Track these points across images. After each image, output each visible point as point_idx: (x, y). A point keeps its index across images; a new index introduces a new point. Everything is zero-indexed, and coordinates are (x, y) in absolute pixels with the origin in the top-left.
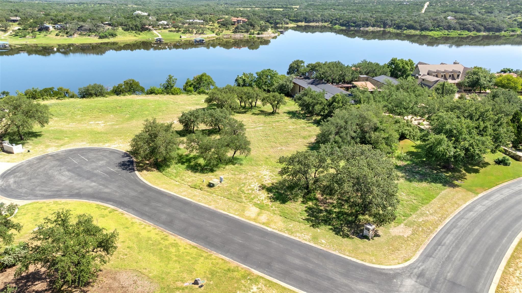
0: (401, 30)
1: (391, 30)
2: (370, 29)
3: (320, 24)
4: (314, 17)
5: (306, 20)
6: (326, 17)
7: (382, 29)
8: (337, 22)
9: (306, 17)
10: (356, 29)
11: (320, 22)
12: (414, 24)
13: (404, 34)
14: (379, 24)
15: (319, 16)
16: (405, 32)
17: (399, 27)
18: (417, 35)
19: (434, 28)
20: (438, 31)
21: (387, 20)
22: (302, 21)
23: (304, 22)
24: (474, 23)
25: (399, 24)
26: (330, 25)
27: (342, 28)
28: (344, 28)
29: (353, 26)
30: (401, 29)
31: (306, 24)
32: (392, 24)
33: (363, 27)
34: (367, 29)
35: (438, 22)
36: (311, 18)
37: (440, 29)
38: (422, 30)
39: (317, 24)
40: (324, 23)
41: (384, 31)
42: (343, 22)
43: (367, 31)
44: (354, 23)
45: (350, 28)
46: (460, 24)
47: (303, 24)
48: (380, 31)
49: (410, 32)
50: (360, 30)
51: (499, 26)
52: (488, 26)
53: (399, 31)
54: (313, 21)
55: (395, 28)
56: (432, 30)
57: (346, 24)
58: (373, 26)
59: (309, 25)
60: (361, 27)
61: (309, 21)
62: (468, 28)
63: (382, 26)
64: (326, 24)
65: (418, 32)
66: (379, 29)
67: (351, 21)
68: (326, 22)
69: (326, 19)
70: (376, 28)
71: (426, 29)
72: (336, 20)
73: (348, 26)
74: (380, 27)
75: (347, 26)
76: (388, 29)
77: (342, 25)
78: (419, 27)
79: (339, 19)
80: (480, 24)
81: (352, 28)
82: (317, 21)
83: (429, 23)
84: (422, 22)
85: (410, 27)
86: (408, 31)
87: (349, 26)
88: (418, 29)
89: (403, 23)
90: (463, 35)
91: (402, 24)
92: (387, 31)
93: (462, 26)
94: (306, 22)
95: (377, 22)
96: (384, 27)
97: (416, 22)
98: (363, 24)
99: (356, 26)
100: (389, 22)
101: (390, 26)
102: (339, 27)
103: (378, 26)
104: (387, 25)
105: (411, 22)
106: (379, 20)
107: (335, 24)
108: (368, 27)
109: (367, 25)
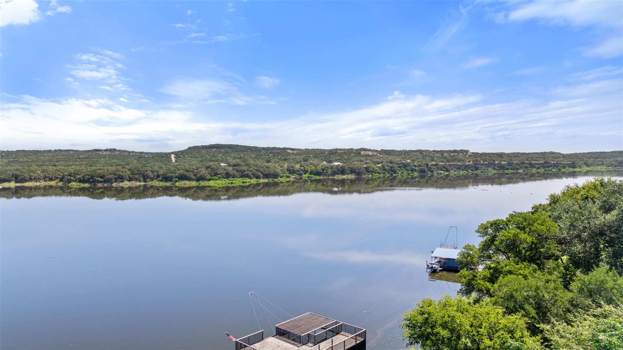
0: (171, 183)
1: (156, 183)
2: (126, 184)
3: (43, 184)
4: (32, 174)
5: (17, 179)
6: (51, 173)
7: (143, 183)
8: (72, 178)
9: (16, 175)
10: (105, 185)
11: (42, 181)
12: (187, 174)
13: (176, 187)
14: (137, 176)
15: (39, 172)
16: (177, 184)
17: (166, 179)
18: (193, 187)
19: (211, 176)
20: (217, 180)
21: (147, 171)
22: (9, 181)
23: (14, 182)
24: (251, 169)
25: (166, 174)
26: (60, 184)
27: (82, 185)
28: (87, 185)
29: (101, 182)
30: (171, 181)
31: (18, 185)
32: (154, 176)
33: (116, 182)
34: (121, 184)
35: (213, 169)
36: (26, 175)
37: (219, 177)
38: (198, 180)
39: (38, 184)
40: (48, 182)
41: (145, 186)
42: (83, 177)
43: (122, 187)
44: (101, 177)
45: (96, 185)
46: (238, 171)
47: (13, 185)
48: (140, 186)
49: (185, 184)
50: (112, 187)
51: (275, 172)
52: (265, 173)
53: (168, 184)
54: (30, 180)
55: (161, 181)
56: (210, 180)
57: (89, 179)
58: (130, 180)
59: (23, 186)
60: (112, 183)
61: (23, 180)
62: (247, 175)
63: (142, 179)
64: (53, 183)
65: (194, 184)
66: (138, 184)
67: (96, 175)
68: (51, 179)
69: (50, 176)
70: (133, 182)
71: (202, 178)
72: (70, 175)
73: (93, 182)
74: (140, 181)
75: (91, 183)
76: (150, 183)
77: (80, 181)
78: (194, 177)
79: (74, 173)
80: (257, 170)
81: (100, 185)
82: (36, 179)
83: (204, 172)
84: (196, 171)
85: (182, 178)
86: (181, 183)
87: (95, 182)
88: (193, 180)
89: (171, 173)
90: (246, 182)
91: (170, 175)
92: (148, 186)
93: (240, 173)
94: (17, 182)
95: (134, 174)
96: (145, 181)
97: (187, 171)
98: (115, 178)
99: (105, 182)
100: (151, 175)
101: (152, 179)
102: (78, 184)
103: (136, 180)
104: (148, 177)
105: (181, 172)
106: (136, 172)
107: (70, 181)
108: (122, 182)
109: (121, 178)
